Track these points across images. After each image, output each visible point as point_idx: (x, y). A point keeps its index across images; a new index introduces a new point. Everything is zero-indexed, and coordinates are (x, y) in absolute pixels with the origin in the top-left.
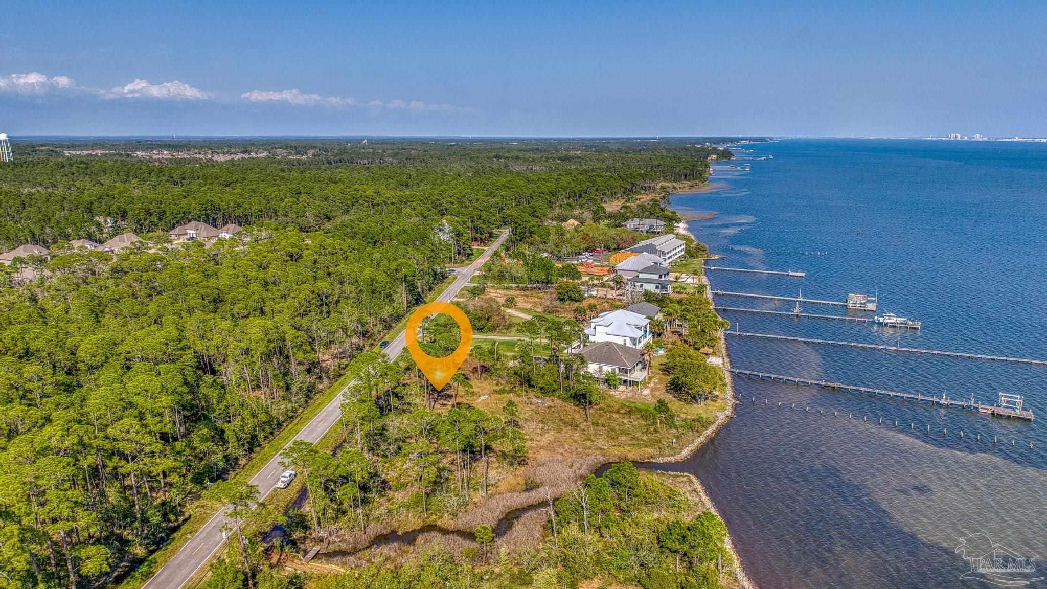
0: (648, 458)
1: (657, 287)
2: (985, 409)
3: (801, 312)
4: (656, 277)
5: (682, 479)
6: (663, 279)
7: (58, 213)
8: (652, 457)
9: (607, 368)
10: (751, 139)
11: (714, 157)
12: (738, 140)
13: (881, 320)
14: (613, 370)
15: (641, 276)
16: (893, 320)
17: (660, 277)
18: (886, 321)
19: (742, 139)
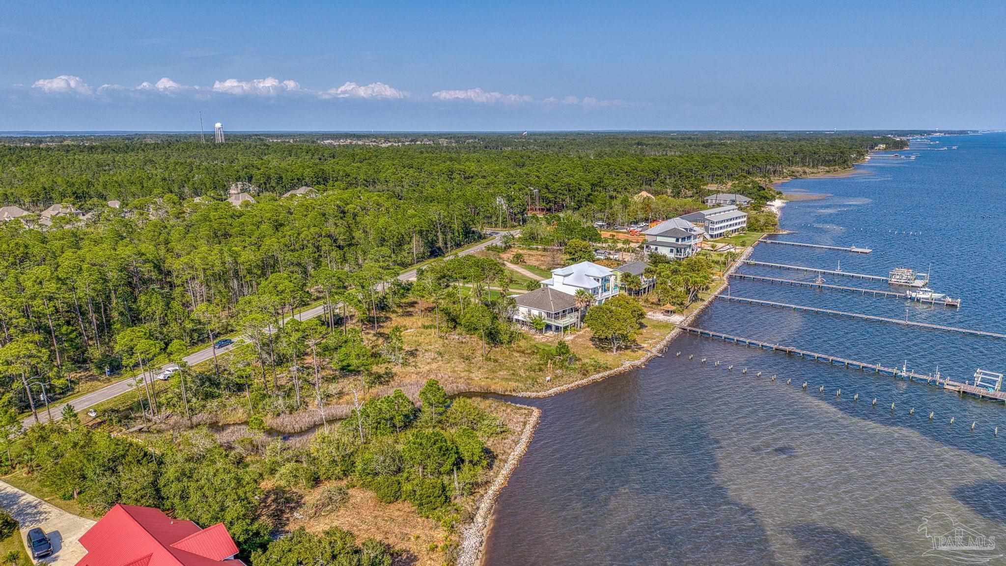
0: (510, 391)
1: (672, 251)
2: (951, 385)
3: (823, 283)
4: (673, 240)
5: (523, 411)
6: (680, 242)
7: (197, 176)
8: (514, 390)
9: (535, 312)
10: (945, 132)
11: (882, 146)
12: (929, 133)
13: (914, 295)
14: (540, 313)
15: (659, 239)
16: (927, 296)
17: (677, 240)
18: (919, 296)
19: (936, 132)
